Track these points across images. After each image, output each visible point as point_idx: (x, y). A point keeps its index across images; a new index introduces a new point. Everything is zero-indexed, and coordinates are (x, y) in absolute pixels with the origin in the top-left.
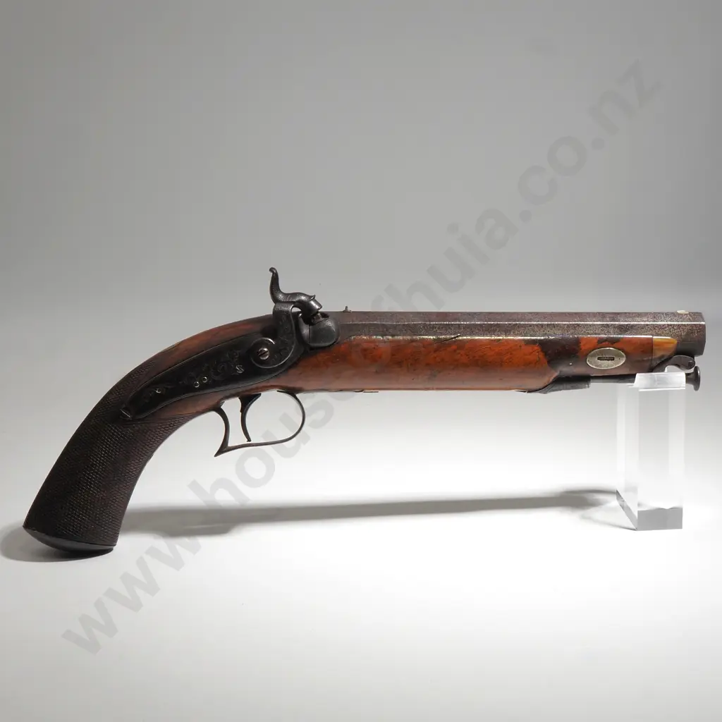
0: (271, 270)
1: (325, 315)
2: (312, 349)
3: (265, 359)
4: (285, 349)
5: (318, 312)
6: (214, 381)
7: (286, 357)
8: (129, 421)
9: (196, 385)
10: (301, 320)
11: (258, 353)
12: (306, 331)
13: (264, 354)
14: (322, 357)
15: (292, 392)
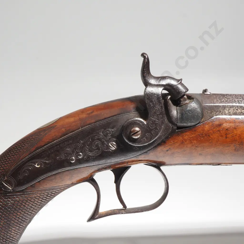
0: (143, 55)
1: (190, 97)
2: (179, 128)
3: (136, 137)
4: (156, 128)
5: (184, 95)
6: (89, 157)
7: (156, 136)
8: (10, 192)
9: (73, 160)
10: (170, 102)
11: (131, 132)
12: (174, 112)
13: (136, 133)
14: (187, 135)
15: (158, 165)
